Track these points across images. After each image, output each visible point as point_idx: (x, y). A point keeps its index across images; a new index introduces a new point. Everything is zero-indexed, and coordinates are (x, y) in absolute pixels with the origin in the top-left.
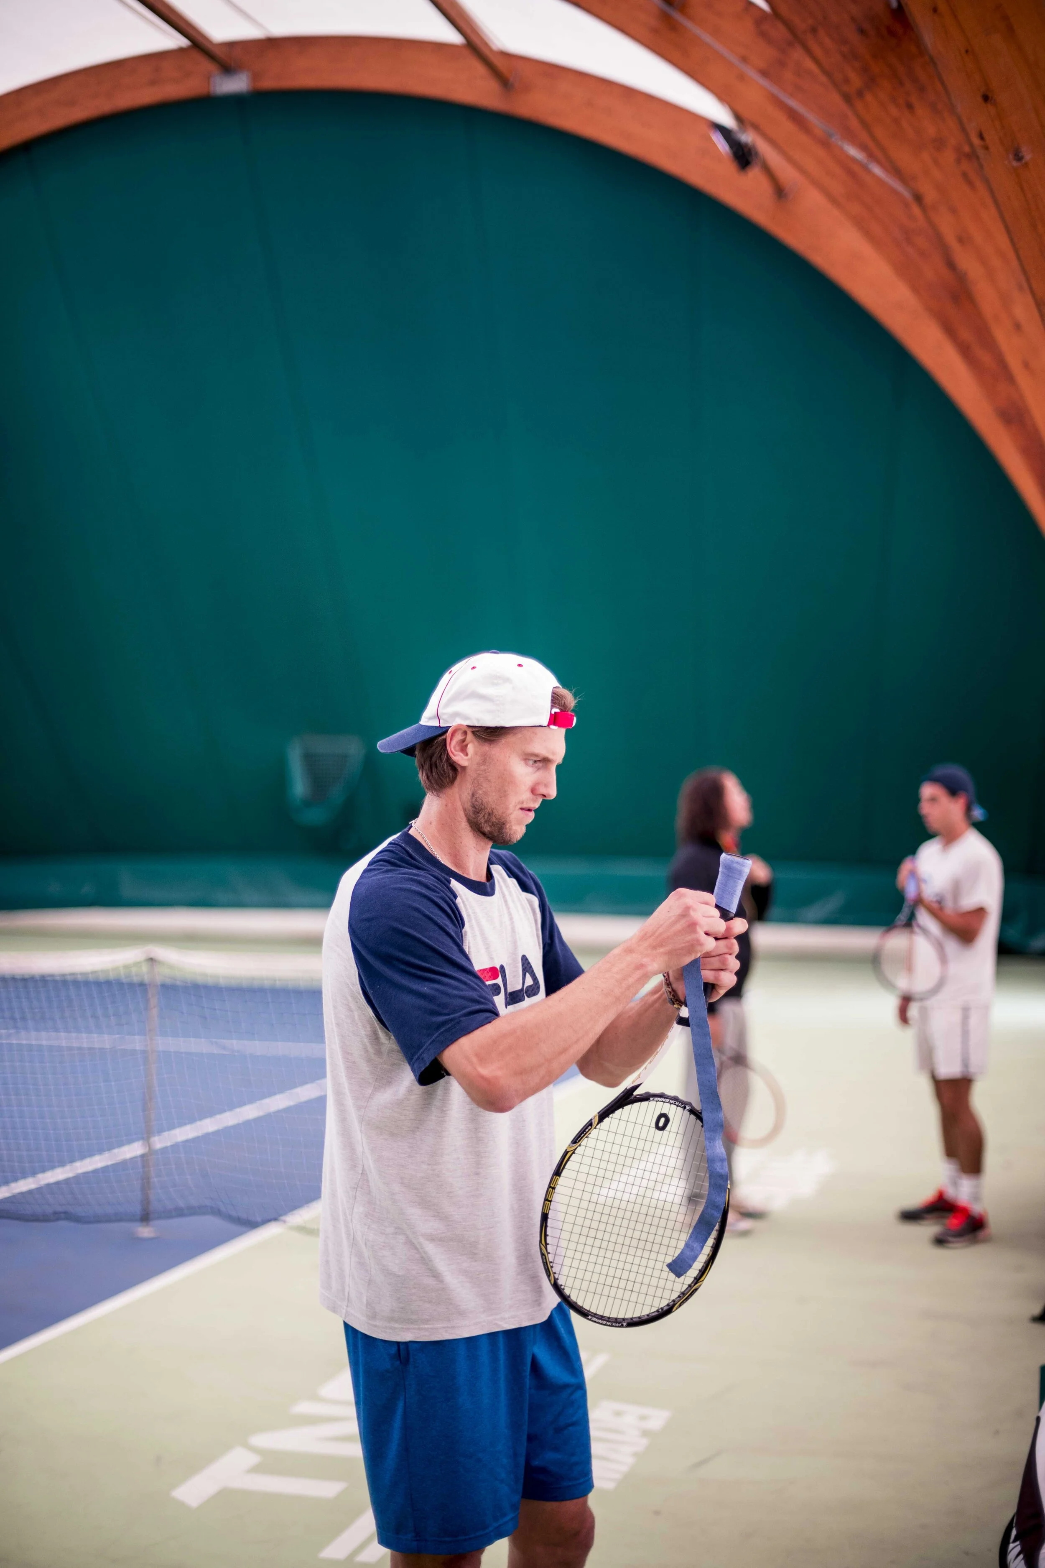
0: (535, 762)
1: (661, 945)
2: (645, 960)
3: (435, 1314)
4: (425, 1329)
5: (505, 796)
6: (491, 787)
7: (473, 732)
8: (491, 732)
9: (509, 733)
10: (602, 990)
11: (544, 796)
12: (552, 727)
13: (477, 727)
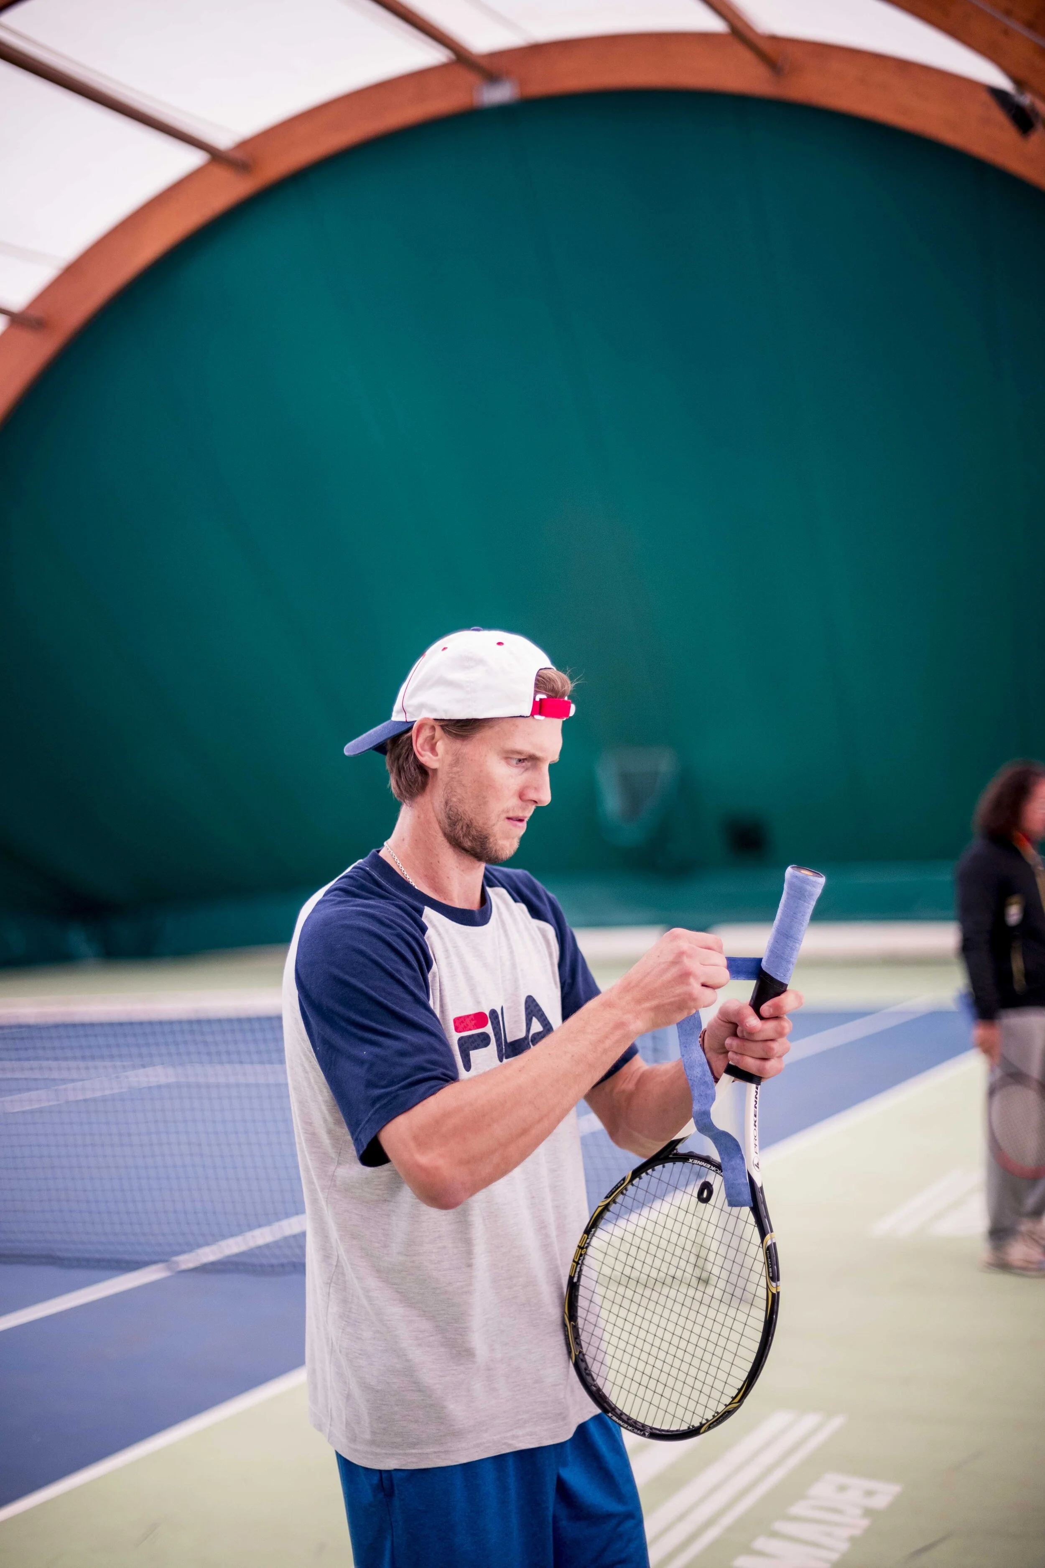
0: (520, 760)
1: (646, 999)
2: (628, 1017)
3: (423, 1436)
4: (411, 1454)
5: (485, 803)
6: (466, 793)
7: (442, 726)
8: (462, 726)
9: (484, 726)
10: (573, 1056)
11: (536, 802)
12: (537, 717)
13: (446, 720)
